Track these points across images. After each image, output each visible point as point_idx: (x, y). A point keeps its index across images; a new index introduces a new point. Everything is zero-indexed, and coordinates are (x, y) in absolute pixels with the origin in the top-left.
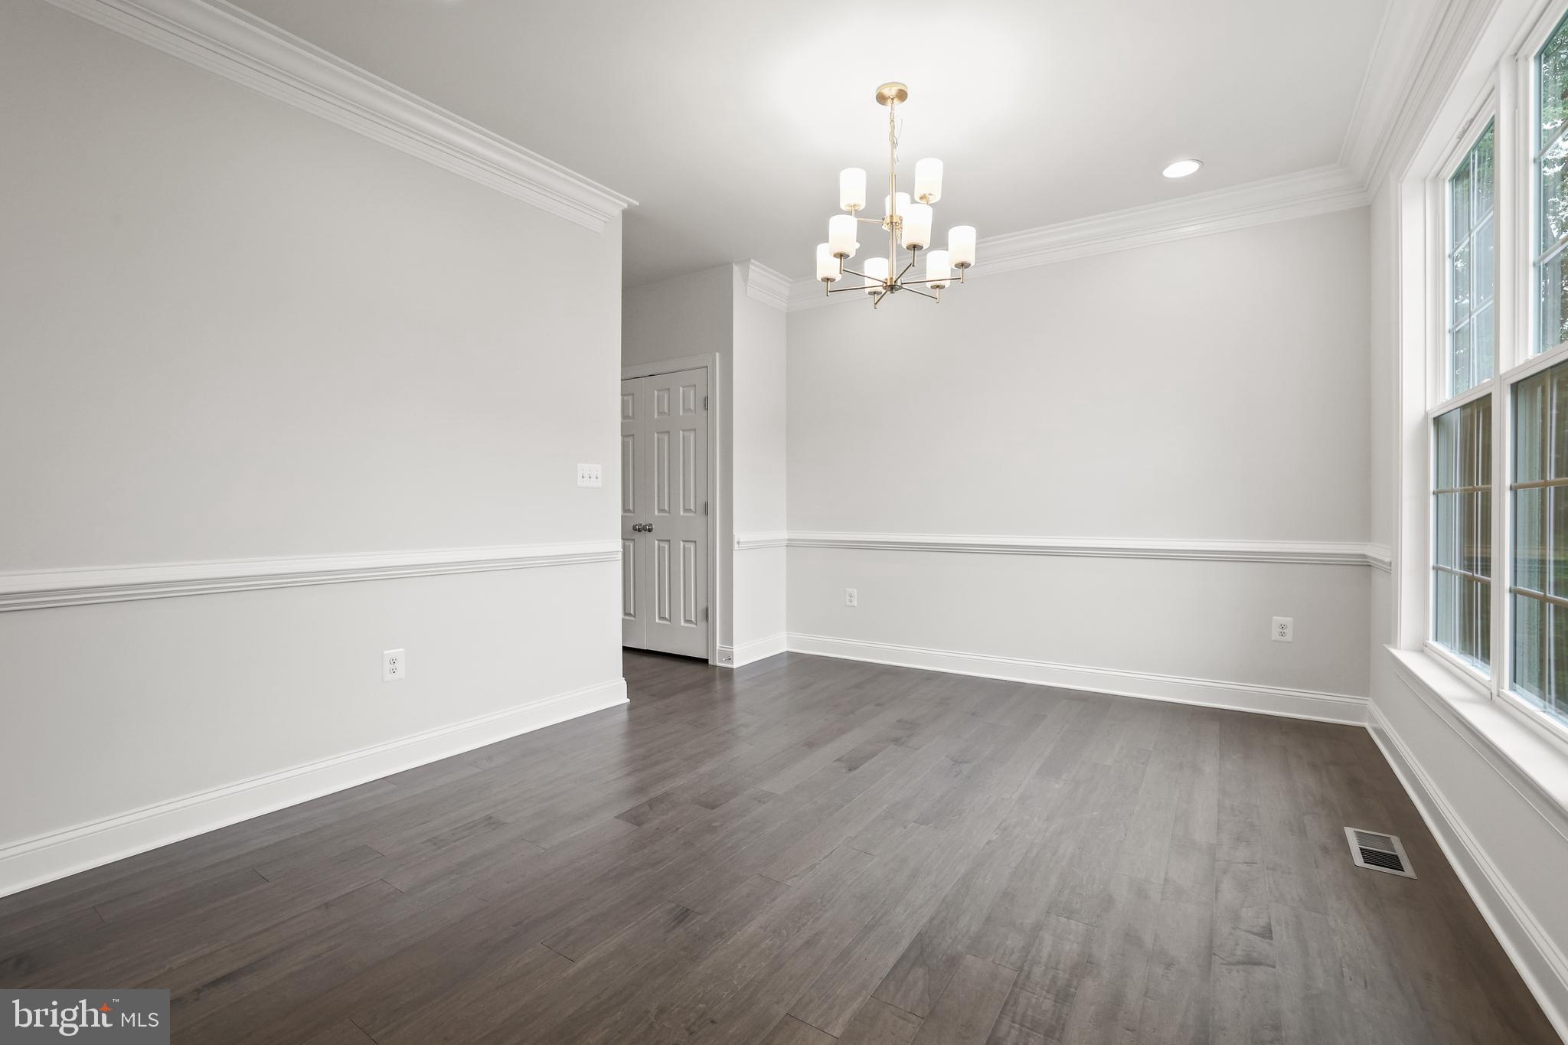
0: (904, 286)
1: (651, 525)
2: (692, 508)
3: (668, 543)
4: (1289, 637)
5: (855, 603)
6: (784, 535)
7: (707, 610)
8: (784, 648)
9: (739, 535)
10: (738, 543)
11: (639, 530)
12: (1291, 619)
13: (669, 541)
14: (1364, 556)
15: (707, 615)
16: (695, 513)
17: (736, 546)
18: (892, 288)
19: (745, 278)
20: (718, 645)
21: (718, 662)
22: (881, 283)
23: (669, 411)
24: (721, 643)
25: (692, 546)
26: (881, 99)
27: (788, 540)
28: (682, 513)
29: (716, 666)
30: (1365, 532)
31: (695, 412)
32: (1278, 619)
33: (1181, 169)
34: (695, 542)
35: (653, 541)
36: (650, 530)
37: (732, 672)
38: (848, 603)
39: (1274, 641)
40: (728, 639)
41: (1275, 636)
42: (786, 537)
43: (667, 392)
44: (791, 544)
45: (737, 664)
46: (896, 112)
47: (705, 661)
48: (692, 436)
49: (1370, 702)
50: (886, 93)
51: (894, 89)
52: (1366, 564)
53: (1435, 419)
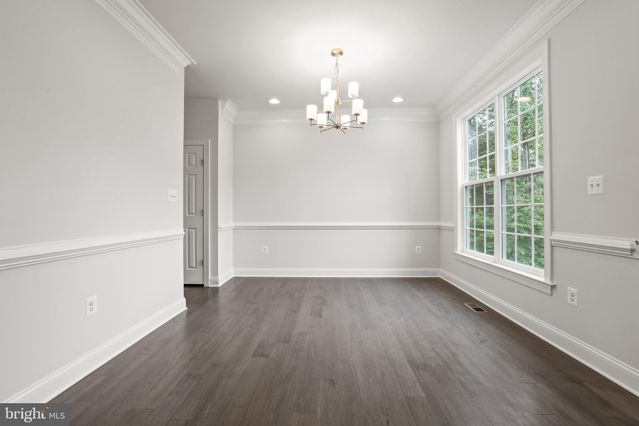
2: (194, 212)
4: (420, 252)
5: (267, 252)
7: (203, 261)
8: (233, 276)
10: (220, 228)
12: (420, 246)
14: (439, 226)
15: (203, 263)
16: (196, 215)
17: (219, 230)
18: (338, 127)
19: (223, 107)
20: (210, 277)
21: (210, 285)
24: (211, 276)
25: (194, 231)
26: (333, 54)
29: (209, 287)
30: (438, 218)
31: (196, 167)
32: (417, 247)
33: (398, 100)
34: (196, 229)
37: (218, 289)
38: (264, 253)
39: (417, 254)
40: (216, 273)
41: (417, 252)
42: (234, 225)
44: (235, 229)
45: (220, 284)
46: (338, 61)
47: (202, 285)
48: (194, 178)
49: (441, 270)
50: (335, 52)
51: (338, 51)
52: (439, 228)
53: (466, 187)
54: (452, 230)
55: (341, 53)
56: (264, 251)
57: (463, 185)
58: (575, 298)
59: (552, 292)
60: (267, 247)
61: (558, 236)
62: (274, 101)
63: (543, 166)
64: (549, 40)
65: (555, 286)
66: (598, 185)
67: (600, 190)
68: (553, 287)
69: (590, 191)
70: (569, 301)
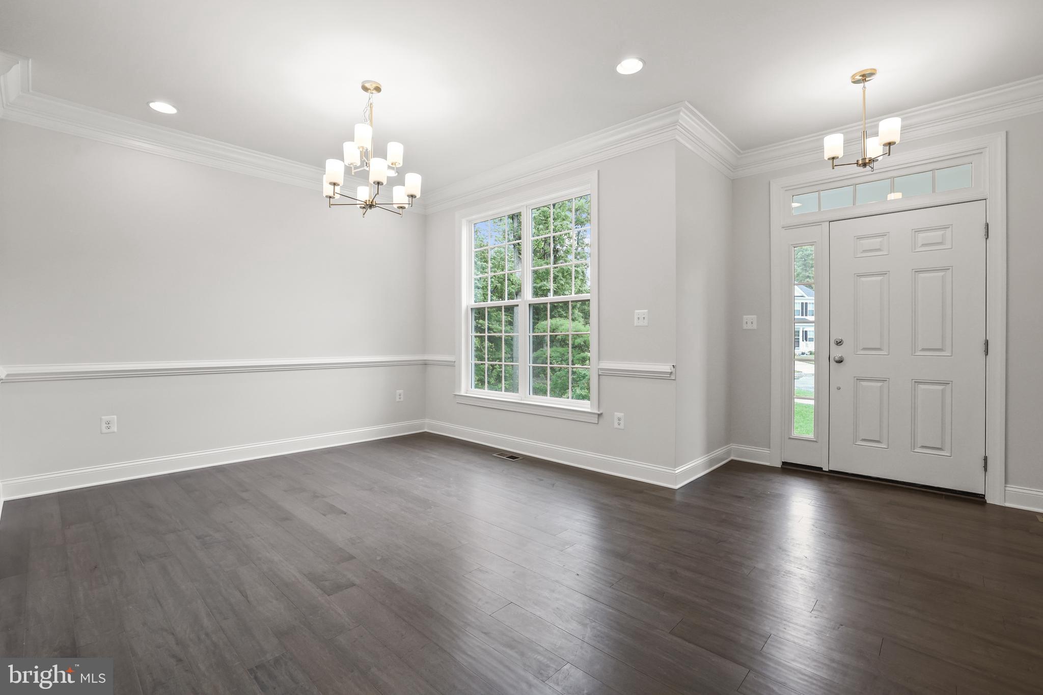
0: (377, 205)
4: (402, 399)
12: (403, 391)
14: (424, 360)
18: (371, 206)
22: (363, 203)
26: (365, 89)
30: (424, 350)
32: (398, 392)
38: (104, 429)
39: (398, 402)
41: (397, 399)
49: (427, 421)
50: (367, 85)
51: (374, 85)
52: (425, 364)
53: (471, 309)
54: (452, 365)
55: (378, 89)
56: (104, 426)
57: (467, 306)
58: (622, 422)
59: (598, 422)
60: (115, 417)
61: (606, 365)
62: (162, 107)
63: (589, 294)
64: (599, 171)
65: (602, 414)
66: (644, 318)
67: (645, 323)
68: (600, 415)
69: (636, 323)
70: (616, 425)
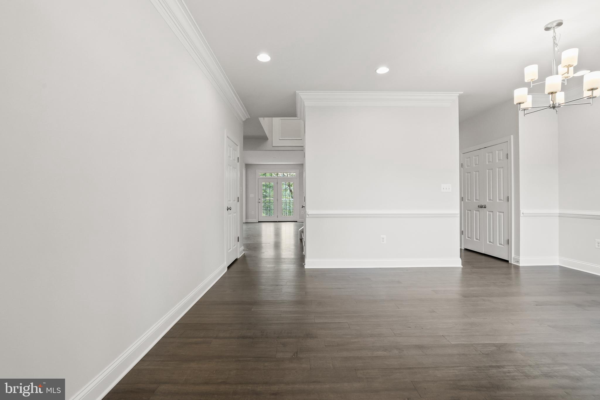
1: (486, 205)
2: (502, 199)
3: (492, 212)
6: (557, 211)
7: (508, 240)
8: (557, 264)
9: (522, 210)
10: (523, 213)
11: (481, 207)
13: (493, 212)
15: (508, 242)
16: (503, 201)
17: (521, 215)
20: (513, 255)
21: (513, 262)
23: (492, 161)
25: (502, 214)
27: (559, 214)
28: (498, 201)
29: (512, 264)
31: (503, 160)
34: (503, 212)
35: (486, 212)
36: (485, 207)
37: (519, 268)
38: (597, 247)
40: (518, 253)
42: (558, 213)
43: (492, 153)
44: (561, 216)
45: (521, 264)
47: (507, 261)
48: (502, 170)
